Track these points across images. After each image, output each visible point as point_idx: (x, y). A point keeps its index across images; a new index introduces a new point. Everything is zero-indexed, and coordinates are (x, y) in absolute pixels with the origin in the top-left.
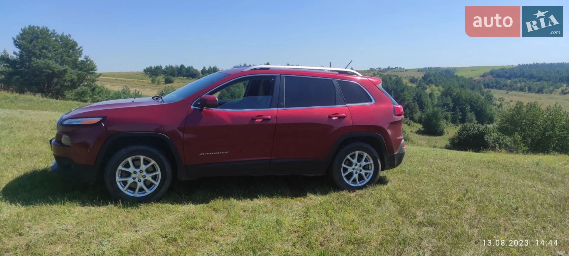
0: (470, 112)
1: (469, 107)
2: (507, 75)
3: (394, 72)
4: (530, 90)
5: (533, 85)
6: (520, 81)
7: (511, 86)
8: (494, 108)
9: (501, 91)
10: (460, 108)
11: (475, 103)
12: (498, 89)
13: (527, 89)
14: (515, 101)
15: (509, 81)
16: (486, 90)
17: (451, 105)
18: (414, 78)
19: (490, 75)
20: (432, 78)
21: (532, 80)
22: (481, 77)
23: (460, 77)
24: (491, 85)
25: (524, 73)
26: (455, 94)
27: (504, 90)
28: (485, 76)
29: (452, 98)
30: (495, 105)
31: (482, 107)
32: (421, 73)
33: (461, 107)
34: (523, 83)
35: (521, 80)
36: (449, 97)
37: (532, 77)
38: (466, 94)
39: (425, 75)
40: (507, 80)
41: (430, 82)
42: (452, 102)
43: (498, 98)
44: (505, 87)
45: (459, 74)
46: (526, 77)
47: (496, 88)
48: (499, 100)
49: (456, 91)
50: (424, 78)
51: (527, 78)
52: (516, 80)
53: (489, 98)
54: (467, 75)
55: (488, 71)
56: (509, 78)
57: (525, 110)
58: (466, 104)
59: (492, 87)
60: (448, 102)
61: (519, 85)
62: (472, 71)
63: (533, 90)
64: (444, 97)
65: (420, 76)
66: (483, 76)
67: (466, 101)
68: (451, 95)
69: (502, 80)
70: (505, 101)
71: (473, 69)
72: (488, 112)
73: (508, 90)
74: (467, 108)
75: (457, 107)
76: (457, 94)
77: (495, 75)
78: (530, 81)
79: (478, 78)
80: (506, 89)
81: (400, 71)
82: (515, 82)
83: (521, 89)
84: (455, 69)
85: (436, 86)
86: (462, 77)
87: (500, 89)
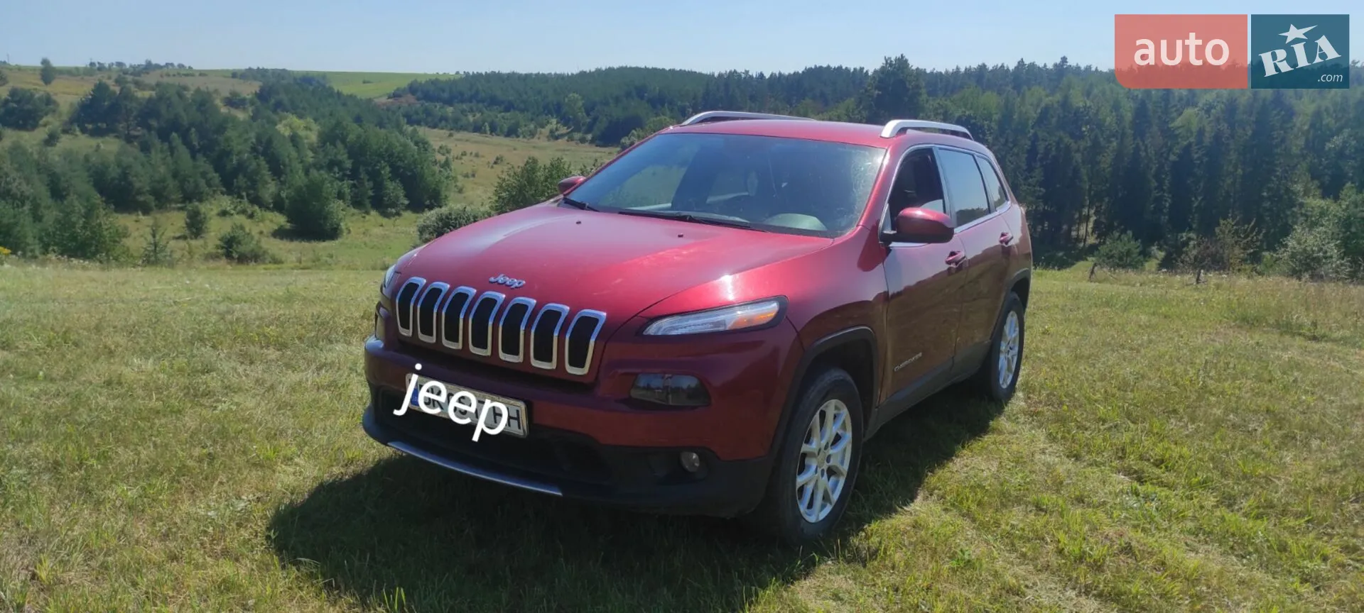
0: (391, 179)
1: (388, 169)
2: (446, 95)
3: (168, 75)
4: (493, 130)
5: (497, 120)
6: (472, 111)
7: (456, 121)
8: (437, 168)
9: (435, 130)
10: (368, 173)
11: (401, 160)
12: (429, 127)
13: (488, 128)
14: (471, 154)
15: (450, 109)
16: (410, 129)
17: (348, 164)
18: (234, 94)
19: (409, 95)
20: (284, 98)
21: (495, 107)
22: (389, 98)
23: (347, 96)
24: (415, 117)
25: (477, 92)
26: (351, 137)
27: (442, 129)
28: (400, 96)
29: (346, 146)
30: (435, 162)
31: (416, 168)
32: (242, 81)
33: (370, 169)
34: (478, 115)
35: (474, 108)
36: (340, 145)
37: (493, 101)
38: (378, 137)
39: (262, 89)
40: (446, 106)
41: (279, 106)
42: (349, 158)
43: (437, 148)
44: (443, 123)
45: (346, 90)
46: (483, 101)
47: (427, 124)
48: (439, 152)
49: (354, 132)
50: (263, 96)
51: (485, 104)
52: (464, 106)
53: (423, 145)
54: (362, 92)
55: (404, 84)
56: (449, 102)
58: (379, 162)
59: (419, 123)
60: (339, 157)
61: (471, 118)
62: (364, 82)
63: (498, 129)
64: (328, 144)
65: (248, 90)
66: (396, 95)
67: (381, 156)
68: (343, 141)
69: (436, 107)
70: (452, 154)
71: (366, 79)
72: (430, 179)
73: (452, 129)
74: (383, 172)
75: (362, 169)
76: (359, 137)
77: (419, 94)
78: (490, 110)
79: (384, 100)
80: (446, 126)
81: (186, 75)
82: (463, 112)
83: (477, 129)
84: (324, 76)
85: (301, 117)
86: (351, 97)
87: (435, 126)
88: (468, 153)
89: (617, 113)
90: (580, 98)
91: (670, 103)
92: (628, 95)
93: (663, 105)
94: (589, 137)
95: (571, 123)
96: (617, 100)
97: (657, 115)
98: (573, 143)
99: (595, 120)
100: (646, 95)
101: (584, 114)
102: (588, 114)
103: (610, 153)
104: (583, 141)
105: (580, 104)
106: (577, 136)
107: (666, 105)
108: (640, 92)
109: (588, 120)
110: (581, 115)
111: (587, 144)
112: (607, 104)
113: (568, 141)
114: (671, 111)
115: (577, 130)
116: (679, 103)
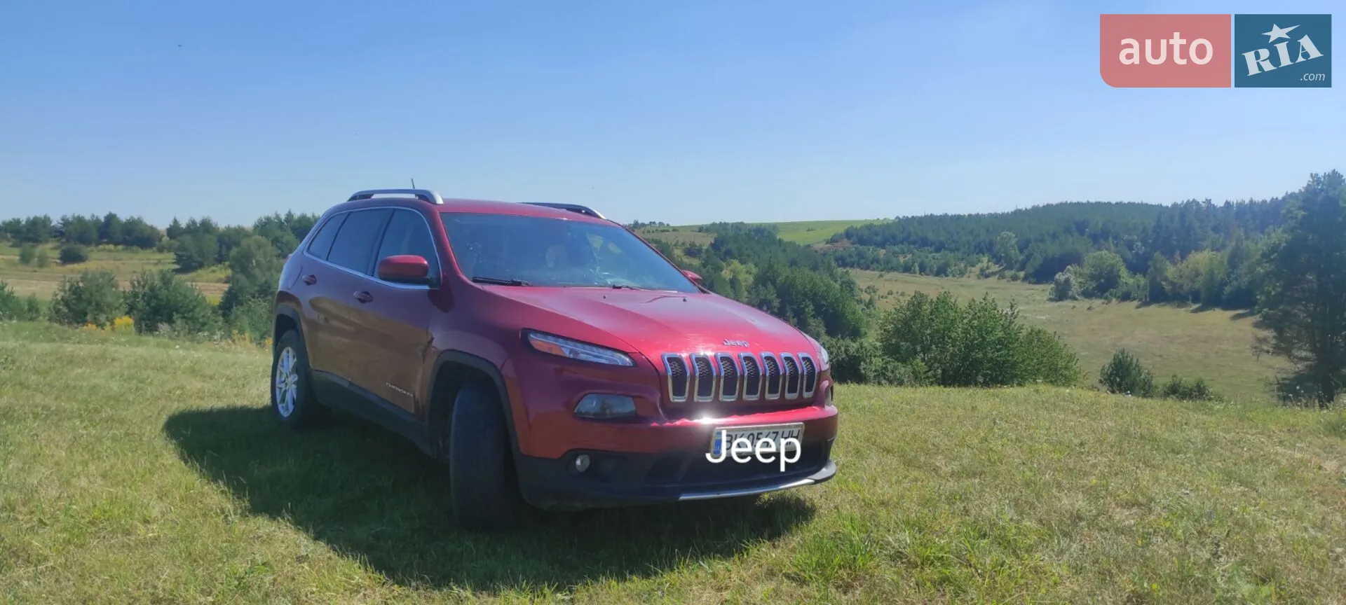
0: (814, 316)
1: (812, 307)
2: (879, 239)
3: (649, 232)
4: (923, 270)
5: (928, 260)
6: (903, 252)
7: (888, 262)
8: (859, 307)
9: (868, 272)
10: (793, 310)
11: (824, 298)
12: (862, 269)
13: (917, 268)
14: (897, 293)
15: (882, 252)
16: (840, 270)
17: (776, 303)
18: (693, 245)
19: (845, 240)
20: (732, 246)
21: (926, 248)
22: (827, 243)
23: (787, 242)
24: (848, 260)
25: (909, 234)
26: (780, 279)
27: (874, 270)
28: (837, 242)
29: (775, 287)
30: (860, 301)
31: (838, 306)
32: (706, 234)
33: (795, 307)
34: (909, 256)
35: (906, 250)
36: (770, 287)
37: (924, 242)
38: (804, 277)
39: (716, 240)
40: (878, 249)
41: (729, 254)
42: (778, 297)
43: (864, 288)
44: (875, 265)
45: (786, 237)
46: (914, 243)
47: (859, 266)
48: (866, 292)
49: (785, 273)
50: (715, 246)
51: (917, 246)
52: (896, 248)
53: (849, 286)
54: (801, 239)
55: (841, 230)
56: (882, 245)
57: (927, 308)
58: (804, 301)
59: (852, 266)
60: (769, 297)
61: (901, 260)
62: (808, 230)
63: (928, 269)
64: (760, 286)
65: (706, 241)
66: (833, 241)
67: (805, 294)
68: (774, 283)
69: (869, 250)
70: (878, 293)
71: (810, 227)
72: (850, 317)
73: (881, 271)
74: (807, 310)
75: (788, 308)
76: (787, 277)
77: (854, 238)
78: (921, 251)
79: (823, 245)
80: (878, 268)
81: (663, 231)
82: (894, 253)
83: (907, 269)
84: (776, 227)
85: (742, 262)
86: (791, 244)
87: (867, 268)
88: (894, 291)
89: (1053, 249)
90: (1013, 236)
91: (1116, 238)
92: (1067, 230)
93: (1106, 239)
94: (1022, 274)
95: (1003, 261)
96: (1054, 236)
97: (1099, 249)
98: (1005, 280)
99: (1028, 258)
100: (1087, 230)
101: (1017, 251)
102: (1021, 251)
103: (1043, 290)
104: (1015, 278)
105: (1013, 241)
106: (1009, 273)
107: (1110, 239)
108: (1081, 228)
109: (1021, 258)
110: (1014, 253)
111: (1019, 281)
112: (1042, 241)
113: (999, 279)
114: (1116, 245)
115: (1010, 267)
116: (1126, 237)
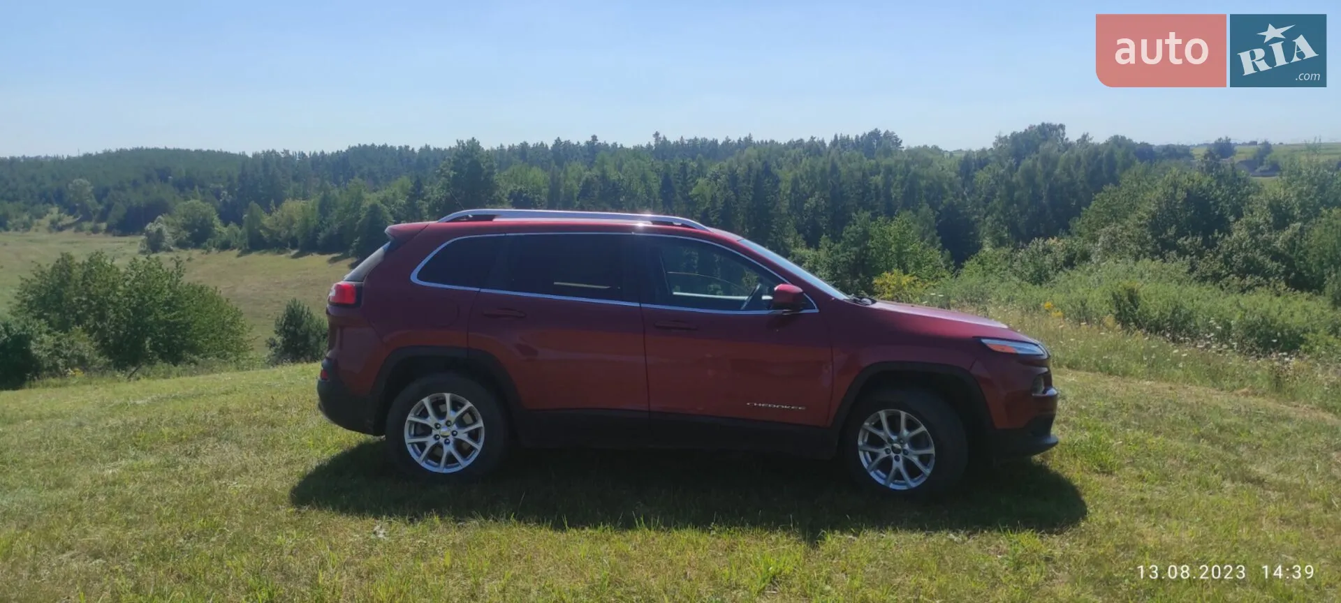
89: (137, 199)
90: (88, 183)
91: (202, 186)
92: (148, 178)
93: (192, 188)
94: (104, 225)
95: (78, 211)
96: (135, 184)
97: (186, 199)
98: (83, 234)
99: (109, 207)
100: (170, 177)
101: (94, 201)
102: (100, 201)
103: (131, 243)
104: (95, 230)
105: (89, 189)
106: (87, 225)
107: (197, 187)
108: (163, 176)
109: (100, 208)
110: (91, 202)
111: (101, 234)
112: (123, 189)
113: (75, 231)
114: (203, 194)
115: (88, 218)
116: (212, 185)
